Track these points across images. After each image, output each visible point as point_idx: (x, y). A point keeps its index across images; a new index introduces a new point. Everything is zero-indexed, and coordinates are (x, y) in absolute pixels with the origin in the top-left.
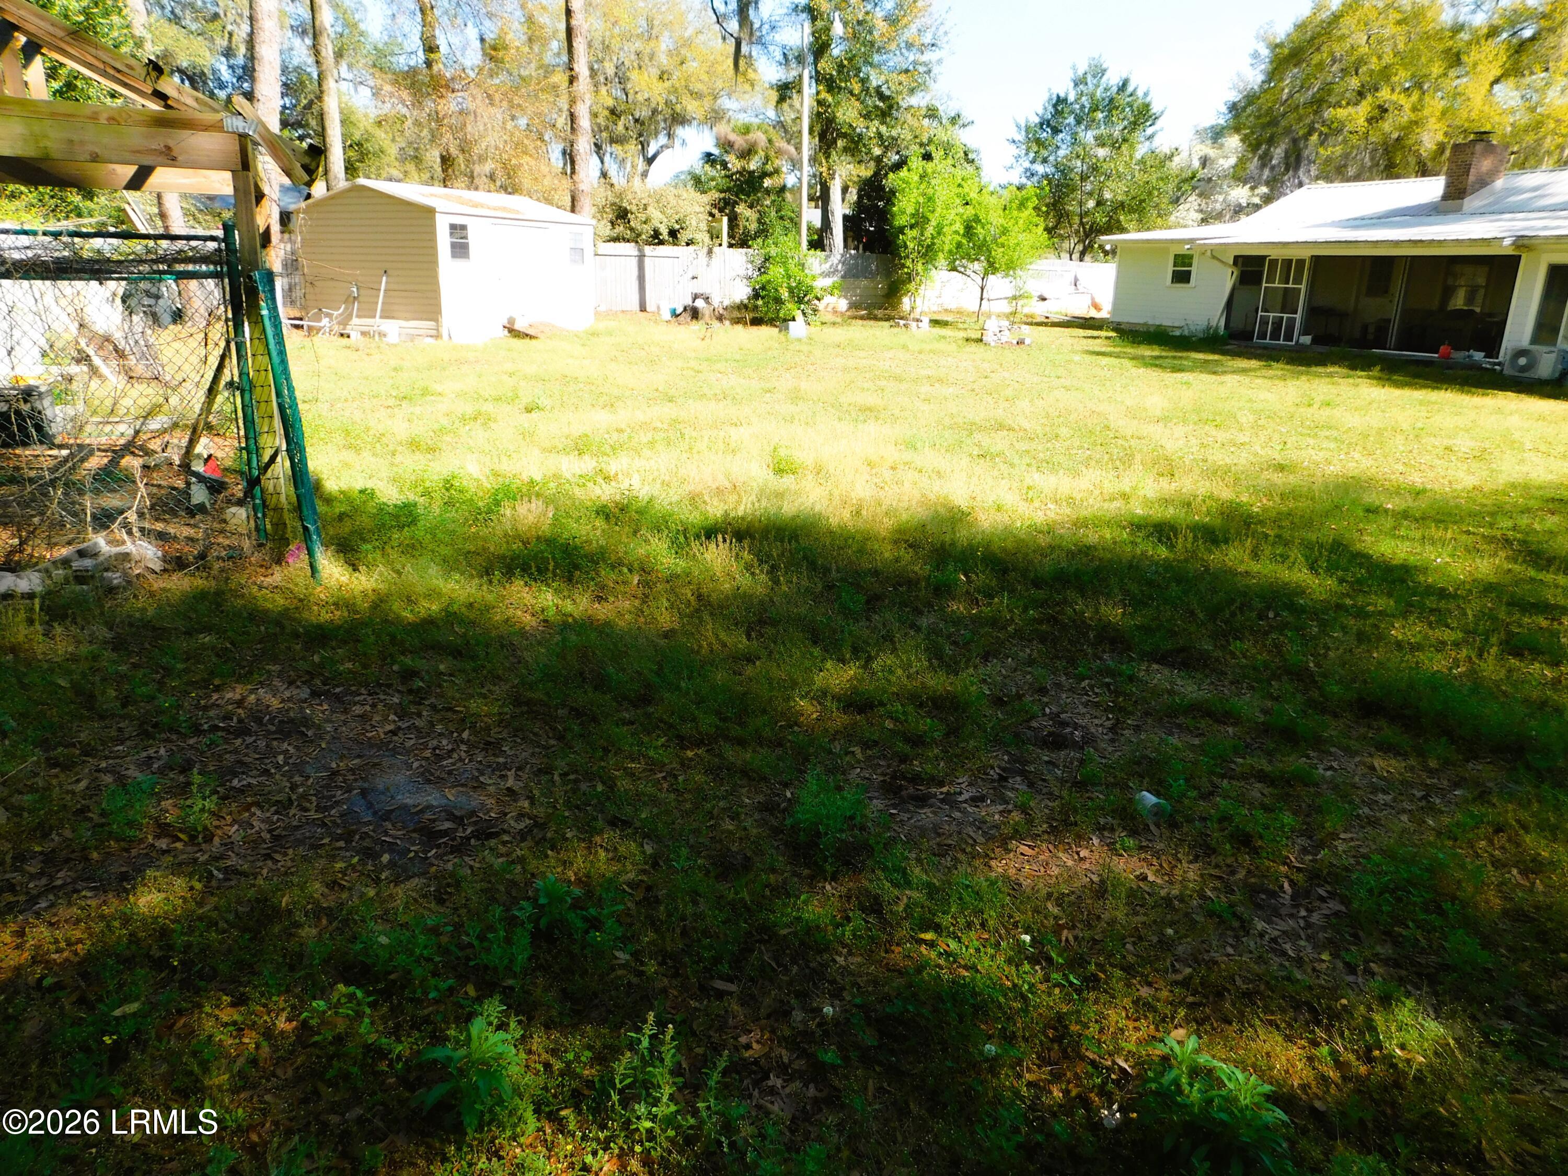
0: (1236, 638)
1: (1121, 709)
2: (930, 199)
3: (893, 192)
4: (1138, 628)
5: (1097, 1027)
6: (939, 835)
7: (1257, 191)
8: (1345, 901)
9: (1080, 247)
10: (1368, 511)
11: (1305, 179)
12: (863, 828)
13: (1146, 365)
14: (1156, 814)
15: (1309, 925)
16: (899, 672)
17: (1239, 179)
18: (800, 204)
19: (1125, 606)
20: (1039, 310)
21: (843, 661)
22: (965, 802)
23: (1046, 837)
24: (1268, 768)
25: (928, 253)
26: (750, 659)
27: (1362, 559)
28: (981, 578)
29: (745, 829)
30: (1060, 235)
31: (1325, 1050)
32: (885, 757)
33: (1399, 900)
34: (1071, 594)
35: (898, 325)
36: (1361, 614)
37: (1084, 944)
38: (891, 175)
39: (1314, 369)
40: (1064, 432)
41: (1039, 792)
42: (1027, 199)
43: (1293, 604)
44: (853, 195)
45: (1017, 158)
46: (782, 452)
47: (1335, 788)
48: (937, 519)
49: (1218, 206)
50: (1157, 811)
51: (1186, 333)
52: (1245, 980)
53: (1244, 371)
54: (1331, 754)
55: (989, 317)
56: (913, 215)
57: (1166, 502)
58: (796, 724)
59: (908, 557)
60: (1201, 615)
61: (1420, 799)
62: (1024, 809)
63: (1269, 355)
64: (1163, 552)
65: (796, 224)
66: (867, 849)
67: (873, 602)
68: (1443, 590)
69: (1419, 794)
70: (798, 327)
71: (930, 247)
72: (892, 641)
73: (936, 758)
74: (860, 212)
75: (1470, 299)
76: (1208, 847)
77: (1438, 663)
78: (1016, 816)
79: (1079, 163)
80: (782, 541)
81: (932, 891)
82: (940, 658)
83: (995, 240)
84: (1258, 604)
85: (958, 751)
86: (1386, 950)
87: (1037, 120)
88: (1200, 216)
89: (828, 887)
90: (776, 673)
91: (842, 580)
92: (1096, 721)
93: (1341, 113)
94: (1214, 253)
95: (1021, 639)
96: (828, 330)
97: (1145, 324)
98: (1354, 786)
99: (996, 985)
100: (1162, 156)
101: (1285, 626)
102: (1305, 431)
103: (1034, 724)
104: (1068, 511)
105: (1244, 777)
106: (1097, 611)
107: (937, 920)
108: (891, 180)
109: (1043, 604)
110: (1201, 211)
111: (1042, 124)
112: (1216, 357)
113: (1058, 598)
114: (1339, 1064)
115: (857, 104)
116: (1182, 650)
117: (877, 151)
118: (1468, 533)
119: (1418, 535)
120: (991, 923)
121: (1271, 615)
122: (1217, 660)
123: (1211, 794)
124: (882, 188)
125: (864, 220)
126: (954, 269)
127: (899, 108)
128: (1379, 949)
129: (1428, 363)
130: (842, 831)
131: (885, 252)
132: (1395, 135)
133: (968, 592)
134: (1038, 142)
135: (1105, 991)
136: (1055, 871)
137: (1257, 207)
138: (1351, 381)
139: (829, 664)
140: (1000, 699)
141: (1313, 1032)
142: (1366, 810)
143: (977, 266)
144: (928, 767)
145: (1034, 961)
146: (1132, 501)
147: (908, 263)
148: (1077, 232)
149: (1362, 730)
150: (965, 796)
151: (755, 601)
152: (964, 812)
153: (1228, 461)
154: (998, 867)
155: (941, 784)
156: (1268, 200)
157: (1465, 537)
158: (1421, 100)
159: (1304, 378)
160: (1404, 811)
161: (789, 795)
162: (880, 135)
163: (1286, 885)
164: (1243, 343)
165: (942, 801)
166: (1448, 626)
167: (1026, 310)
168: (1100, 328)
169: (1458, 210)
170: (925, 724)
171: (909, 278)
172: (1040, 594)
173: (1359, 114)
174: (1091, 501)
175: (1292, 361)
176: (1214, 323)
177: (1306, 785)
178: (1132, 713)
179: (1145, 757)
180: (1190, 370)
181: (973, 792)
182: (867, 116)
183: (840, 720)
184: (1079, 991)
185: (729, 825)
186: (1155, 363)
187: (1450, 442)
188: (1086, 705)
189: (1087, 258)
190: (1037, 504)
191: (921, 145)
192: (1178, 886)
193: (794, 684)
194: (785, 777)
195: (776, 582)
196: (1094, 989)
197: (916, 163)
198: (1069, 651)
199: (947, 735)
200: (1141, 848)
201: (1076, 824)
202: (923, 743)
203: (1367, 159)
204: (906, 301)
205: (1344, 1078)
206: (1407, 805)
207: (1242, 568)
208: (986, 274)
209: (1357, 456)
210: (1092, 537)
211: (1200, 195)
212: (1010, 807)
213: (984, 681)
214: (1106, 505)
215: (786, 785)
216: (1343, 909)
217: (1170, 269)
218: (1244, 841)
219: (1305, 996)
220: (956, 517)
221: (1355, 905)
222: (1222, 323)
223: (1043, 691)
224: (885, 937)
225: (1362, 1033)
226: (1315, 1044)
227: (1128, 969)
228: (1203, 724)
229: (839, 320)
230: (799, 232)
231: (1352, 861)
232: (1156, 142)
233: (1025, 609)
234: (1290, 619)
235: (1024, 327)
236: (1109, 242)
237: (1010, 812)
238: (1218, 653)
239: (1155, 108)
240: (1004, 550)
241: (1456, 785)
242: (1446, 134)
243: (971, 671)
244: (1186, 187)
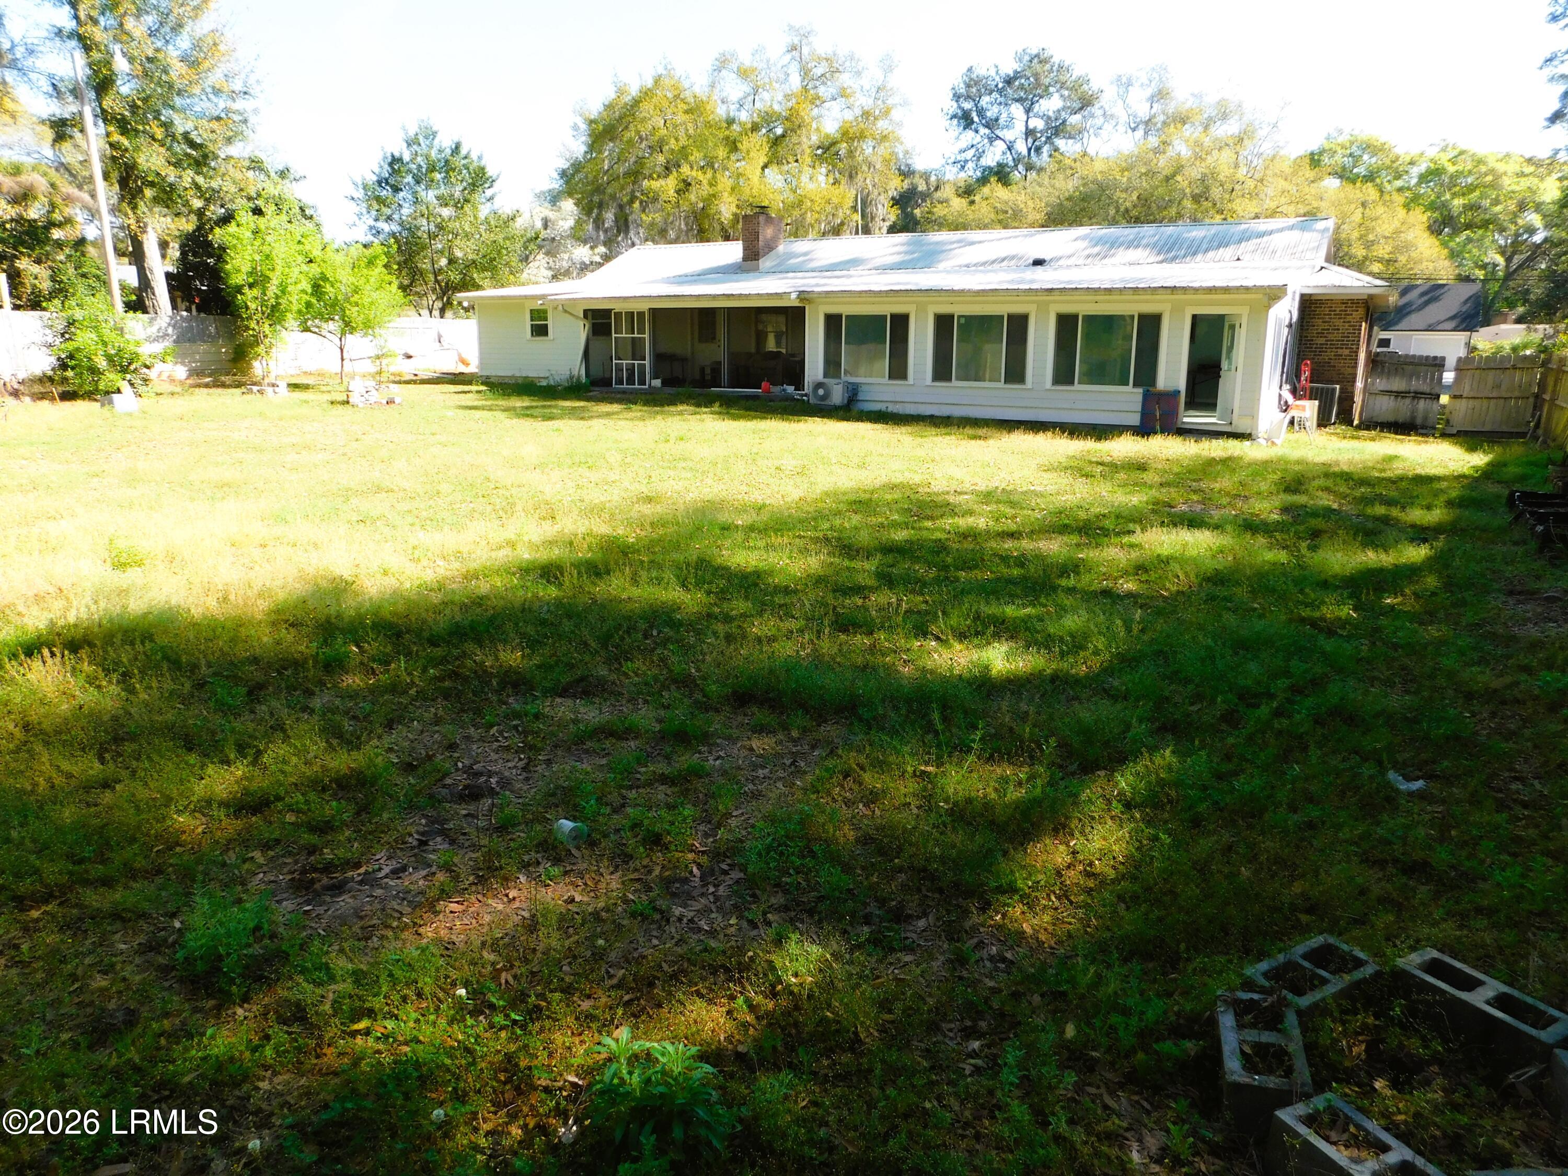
0: (627, 659)
1: (532, 747)
2: (267, 257)
3: (223, 249)
4: (539, 667)
5: (546, 1054)
6: (361, 918)
7: (597, 251)
8: (743, 869)
9: (439, 304)
10: (723, 529)
11: (637, 241)
12: (273, 936)
13: (519, 416)
14: (575, 838)
15: (717, 899)
16: (294, 760)
17: (578, 239)
18: (106, 262)
19: (523, 648)
20: (407, 369)
21: (228, 763)
22: (386, 877)
23: (474, 888)
24: (667, 771)
25: (275, 314)
26: (106, 785)
27: (723, 572)
28: (373, 647)
29: (124, 979)
30: (417, 293)
31: (740, 1000)
32: (290, 854)
33: (782, 854)
34: (470, 646)
35: (251, 391)
36: (728, 619)
37: (523, 980)
38: (217, 230)
39: (666, 408)
40: (444, 488)
41: (462, 847)
42: (376, 257)
43: (671, 619)
44: (174, 252)
45: (360, 215)
46: (121, 544)
47: (724, 773)
48: (320, 592)
49: (565, 264)
50: (576, 835)
51: (552, 383)
52: (672, 963)
53: (608, 415)
54: (718, 745)
55: (353, 378)
56: (250, 274)
57: (551, 543)
58: (178, 844)
59: (290, 638)
60: (593, 644)
61: (790, 766)
62: (447, 868)
63: (628, 398)
64: (553, 592)
65: (106, 284)
66: (284, 957)
67: (255, 692)
68: (786, 587)
69: (788, 762)
70: (125, 400)
71: (275, 308)
72: (284, 730)
73: (349, 840)
74: (186, 270)
75: (778, 344)
76: (626, 855)
77: (786, 649)
78: (441, 877)
79: (424, 222)
80: (132, 643)
81: (358, 977)
82: (340, 736)
83: (347, 300)
84: (642, 625)
85: (371, 827)
86: (778, 899)
87: (375, 178)
88: (550, 273)
89: (240, 1011)
90: (143, 794)
91: (215, 674)
92: (510, 764)
93: (655, 185)
94: (566, 308)
95: (425, 699)
96: (165, 401)
97: (513, 377)
98: (739, 768)
99: (442, 1048)
100: (505, 216)
101: (668, 640)
102: (665, 464)
103: (448, 781)
104: (457, 565)
105: (649, 784)
106: (497, 659)
107: (367, 1005)
108: (218, 235)
109: (443, 660)
110: (550, 268)
111: (379, 183)
112: (582, 404)
113: (455, 652)
114: (752, 1008)
115: (162, 150)
116: (582, 679)
117: (197, 203)
118: (800, 537)
119: (761, 544)
120: (427, 990)
121: (655, 633)
122: (613, 683)
123: (623, 806)
124: (209, 244)
125: (193, 278)
126: (307, 330)
127: (216, 157)
128: (773, 900)
129: (755, 397)
130: (249, 945)
131: (223, 313)
132: (701, 205)
133: (362, 663)
134: (378, 199)
135: (548, 1017)
136: (487, 918)
137: (600, 265)
138: (698, 417)
139: (210, 770)
140: (410, 765)
141: (729, 989)
142: (751, 786)
143: (331, 326)
144: (341, 853)
145: (475, 1013)
146: (519, 547)
147: (253, 324)
148: (434, 290)
149: (740, 718)
150: (386, 870)
151: (105, 718)
152: (386, 887)
153: (603, 499)
154: (428, 932)
155: (358, 865)
156: (607, 258)
157: (797, 540)
158: (714, 177)
159: (659, 417)
160: (780, 779)
161: (177, 924)
162: (198, 187)
163: (695, 870)
164: (605, 389)
165: (361, 883)
166: (793, 617)
167: (393, 369)
168: (470, 383)
169: (756, 269)
170: (331, 808)
171: (257, 342)
172: (438, 652)
173: (668, 186)
174: (479, 553)
175: (647, 403)
176: (576, 373)
177: (701, 777)
178: (542, 749)
179: (557, 787)
180: (560, 417)
181: (393, 864)
182: (177, 164)
183: (231, 826)
184: (524, 1027)
185: (100, 982)
186: (526, 413)
187: (777, 463)
188: (496, 751)
189: (449, 314)
190: (425, 562)
191: (249, 199)
192: (603, 899)
193: (168, 800)
194: (171, 907)
195: (132, 691)
196: (538, 1019)
197: (245, 217)
198: (473, 702)
199: (358, 814)
200: (566, 873)
201: (501, 868)
202: (332, 829)
203: (683, 226)
204: (256, 364)
205: (757, 1018)
206: (781, 774)
207: (624, 596)
208: (343, 333)
209: (709, 481)
210: (483, 587)
211: (548, 253)
212: (434, 869)
213: (390, 750)
214: (494, 554)
215: (173, 915)
216: (742, 875)
217: (528, 324)
218: (655, 841)
219: (720, 960)
220: (341, 588)
221: (751, 869)
222: (583, 372)
223: (452, 747)
224: (313, 1043)
225: (765, 975)
226: (732, 998)
227: (567, 990)
228: (607, 744)
229: (178, 389)
230: (109, 292)
231: (744, 833)
232: (497, 203)
233: (425, 670)
234: (671, 634)
235: (392, 386)
236: (467, 298)
237: (434, 874)
238: (613, 677)
239: (491, 171)
240: (394, 614)
241: (813, 747)
242: (738, 206)
243: (375, 742)
244: (532, 246)
